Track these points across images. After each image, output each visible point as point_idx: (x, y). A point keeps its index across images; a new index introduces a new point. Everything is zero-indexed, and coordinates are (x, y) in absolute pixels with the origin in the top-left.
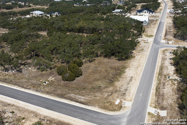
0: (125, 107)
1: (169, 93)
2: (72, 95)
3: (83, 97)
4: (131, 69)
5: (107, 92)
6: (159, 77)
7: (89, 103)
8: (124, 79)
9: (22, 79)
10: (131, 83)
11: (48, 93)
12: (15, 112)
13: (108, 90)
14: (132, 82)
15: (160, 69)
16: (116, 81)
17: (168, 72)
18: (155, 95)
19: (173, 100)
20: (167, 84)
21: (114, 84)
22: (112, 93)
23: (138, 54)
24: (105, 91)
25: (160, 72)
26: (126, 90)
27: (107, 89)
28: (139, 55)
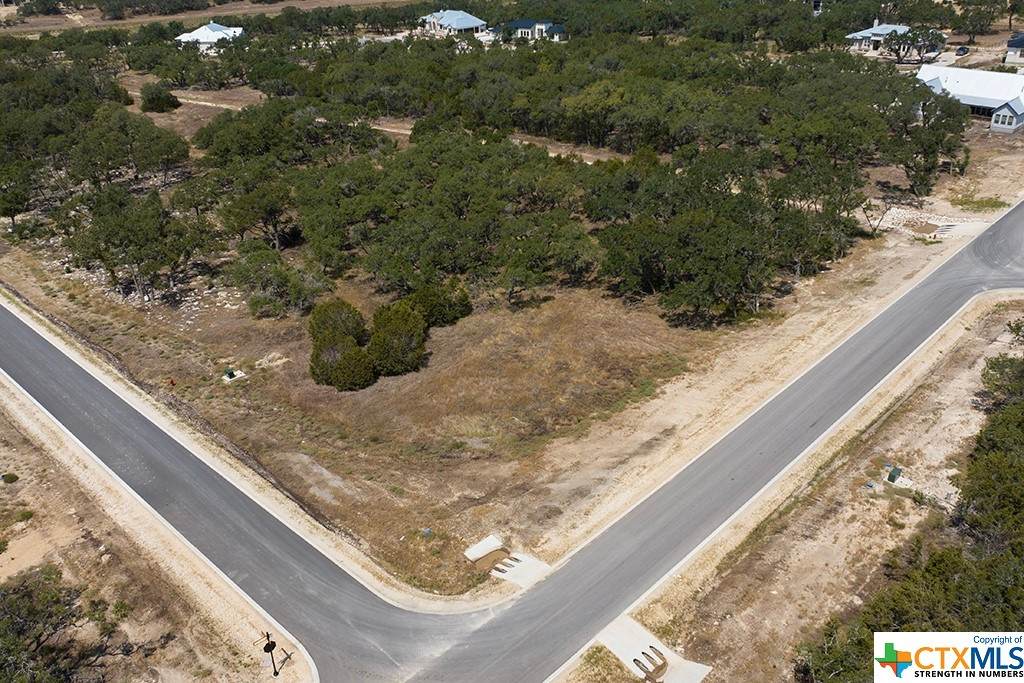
0: (497, 582)
1: (814, 574)
2: (299, 460)
3: (336, 482)
4: (704, 383)
5: (473, 481)
6: (838, 463)
7: (344, 518)
8: (616, 433)
9: (155, 338)
10: (638, 461)
11: (207, 425)
12: (21, 477)
13: (486, 472)
14: (648, 458)
15: (881, 414)
16: (563, 434)
17: (919, 445)
18: (717, 561)
19: (804, 622)
20: (848, 515)
21: (544, 449)
22: (493, 494)
23: (814, 304)
24: (468, 473)
25: (865, 437)
26: (581, 493)
27: (485, 468)
28: (822, 309)
